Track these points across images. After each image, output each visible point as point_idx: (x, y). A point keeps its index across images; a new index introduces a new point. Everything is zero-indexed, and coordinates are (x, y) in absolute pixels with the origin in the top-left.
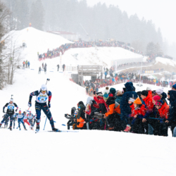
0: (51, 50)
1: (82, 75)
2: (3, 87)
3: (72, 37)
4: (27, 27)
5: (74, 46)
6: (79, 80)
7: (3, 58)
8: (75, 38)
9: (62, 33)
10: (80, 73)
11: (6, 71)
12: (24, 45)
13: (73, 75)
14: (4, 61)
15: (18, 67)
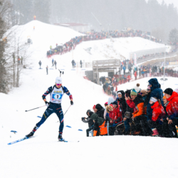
0: (59, 45)
1: (97, 72)
2: (8, 91)
3: (83, 29)
4: (31, 20)
5: (86, 39)
6: (94, 78)
7: (7, 58)
8: (87, 29)
9: (72, 25)
10: (95, 70)
11: (11, 72)
13: (87, 72)
14: (7, 61)
15: (25, 67)
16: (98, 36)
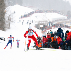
0: (26, 14)
1: (39, 25)
2: (6, 30)
3: (35, 9)
4: (15, 4)
5: (36, 12)
6: (38, 27)
7: (6, 18)
8: (36, 9)
9: (31, 7)
10: (38, 24)
11: (7, 23)
12: (14, 12)
13: (36, 25)
14: (6, 19)
15: (12, 22)
16: (40, 12)
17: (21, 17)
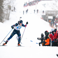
2: (4, 21)
6: (46, 19)
7: (4, 5)
11: (6, 13)
14: (4, 7)
17: (24, 5)
